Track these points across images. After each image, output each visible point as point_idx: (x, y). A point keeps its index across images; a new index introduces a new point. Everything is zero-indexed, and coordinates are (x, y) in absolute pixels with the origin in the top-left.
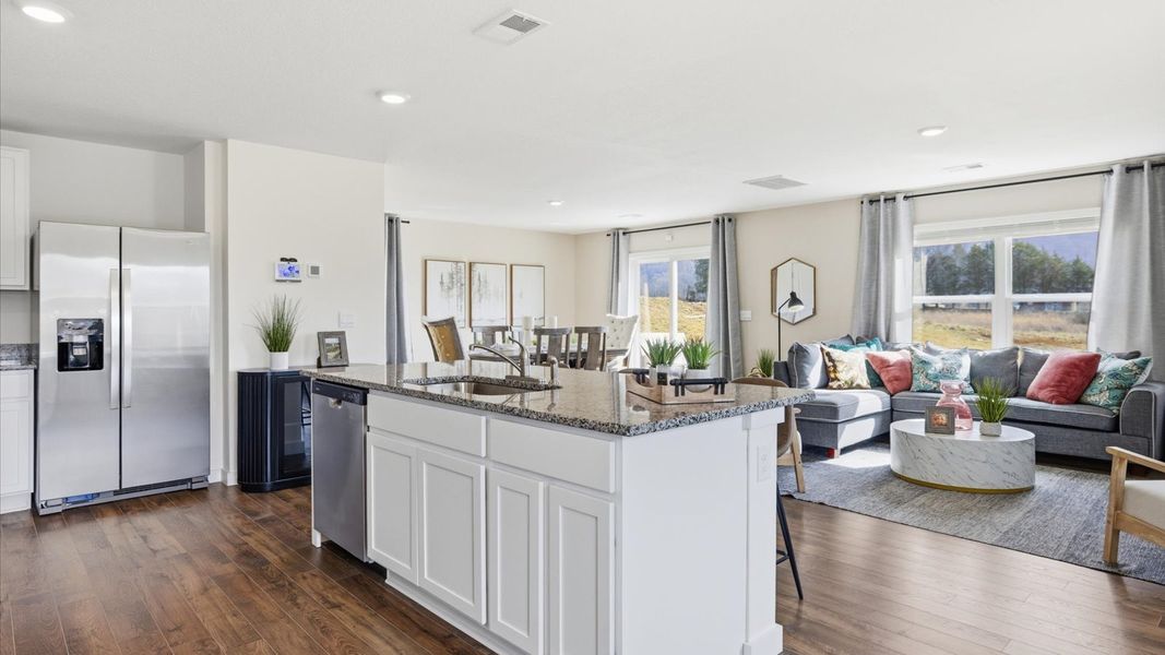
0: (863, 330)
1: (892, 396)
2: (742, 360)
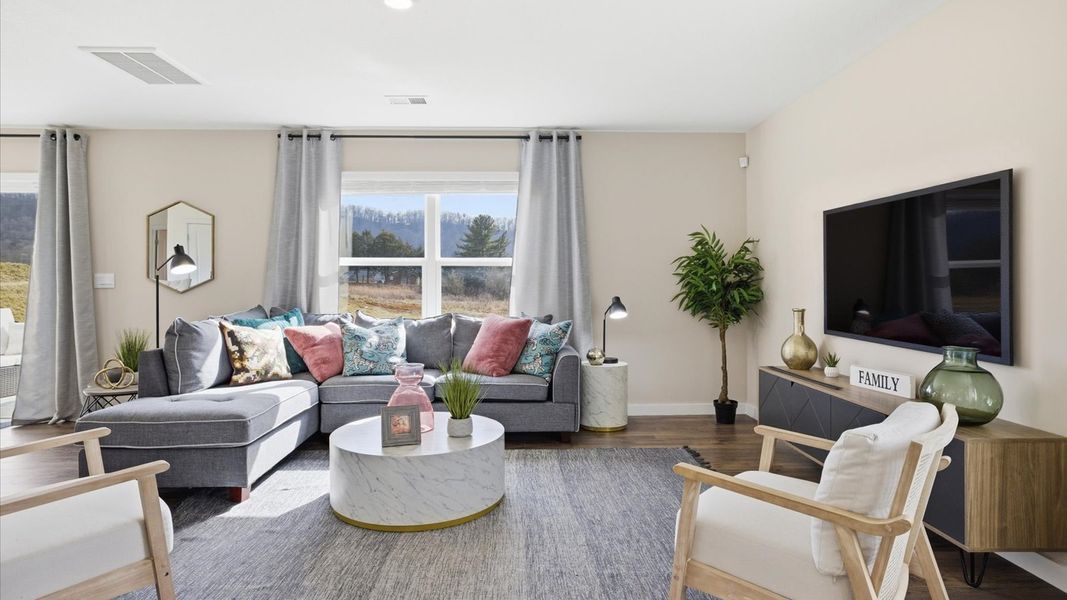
0: (278, 298)
1: (319, 384)
2: (96, 344)
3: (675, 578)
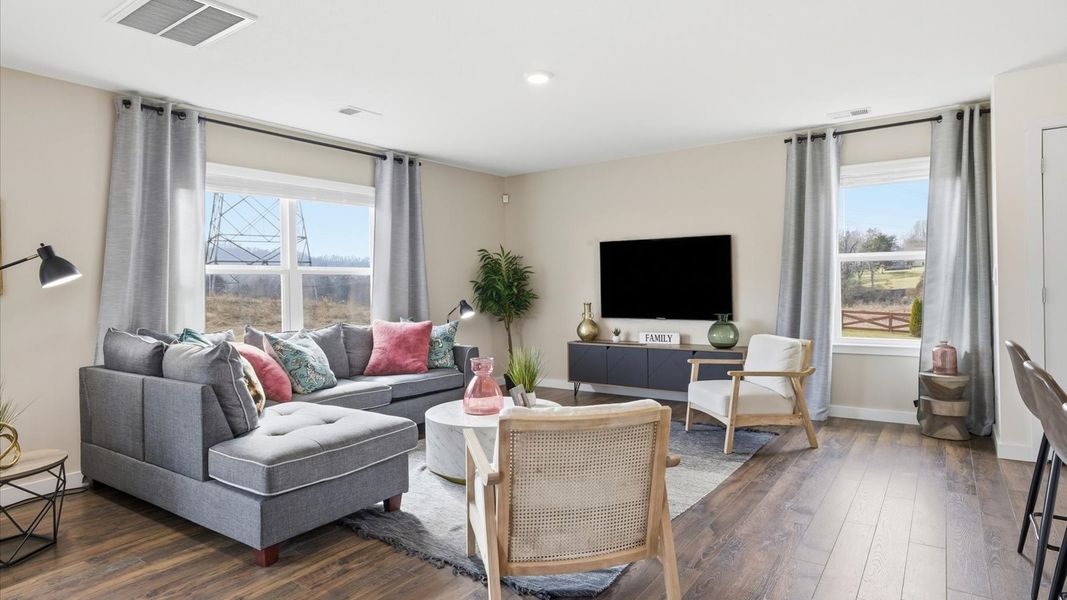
3: (731, 425)
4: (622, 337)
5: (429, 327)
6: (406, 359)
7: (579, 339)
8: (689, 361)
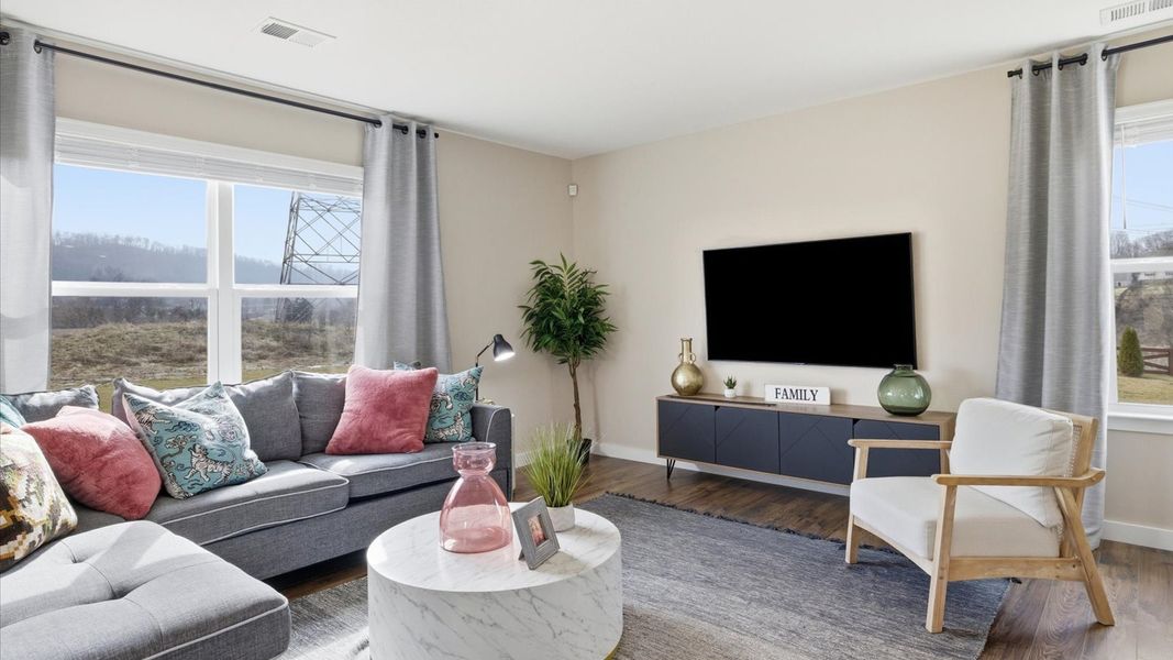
3: (941, 578)
4: (739, 391)
5: (432, 378)
6: (387, 429)
7: (674, 392)
8: (850, 442)
